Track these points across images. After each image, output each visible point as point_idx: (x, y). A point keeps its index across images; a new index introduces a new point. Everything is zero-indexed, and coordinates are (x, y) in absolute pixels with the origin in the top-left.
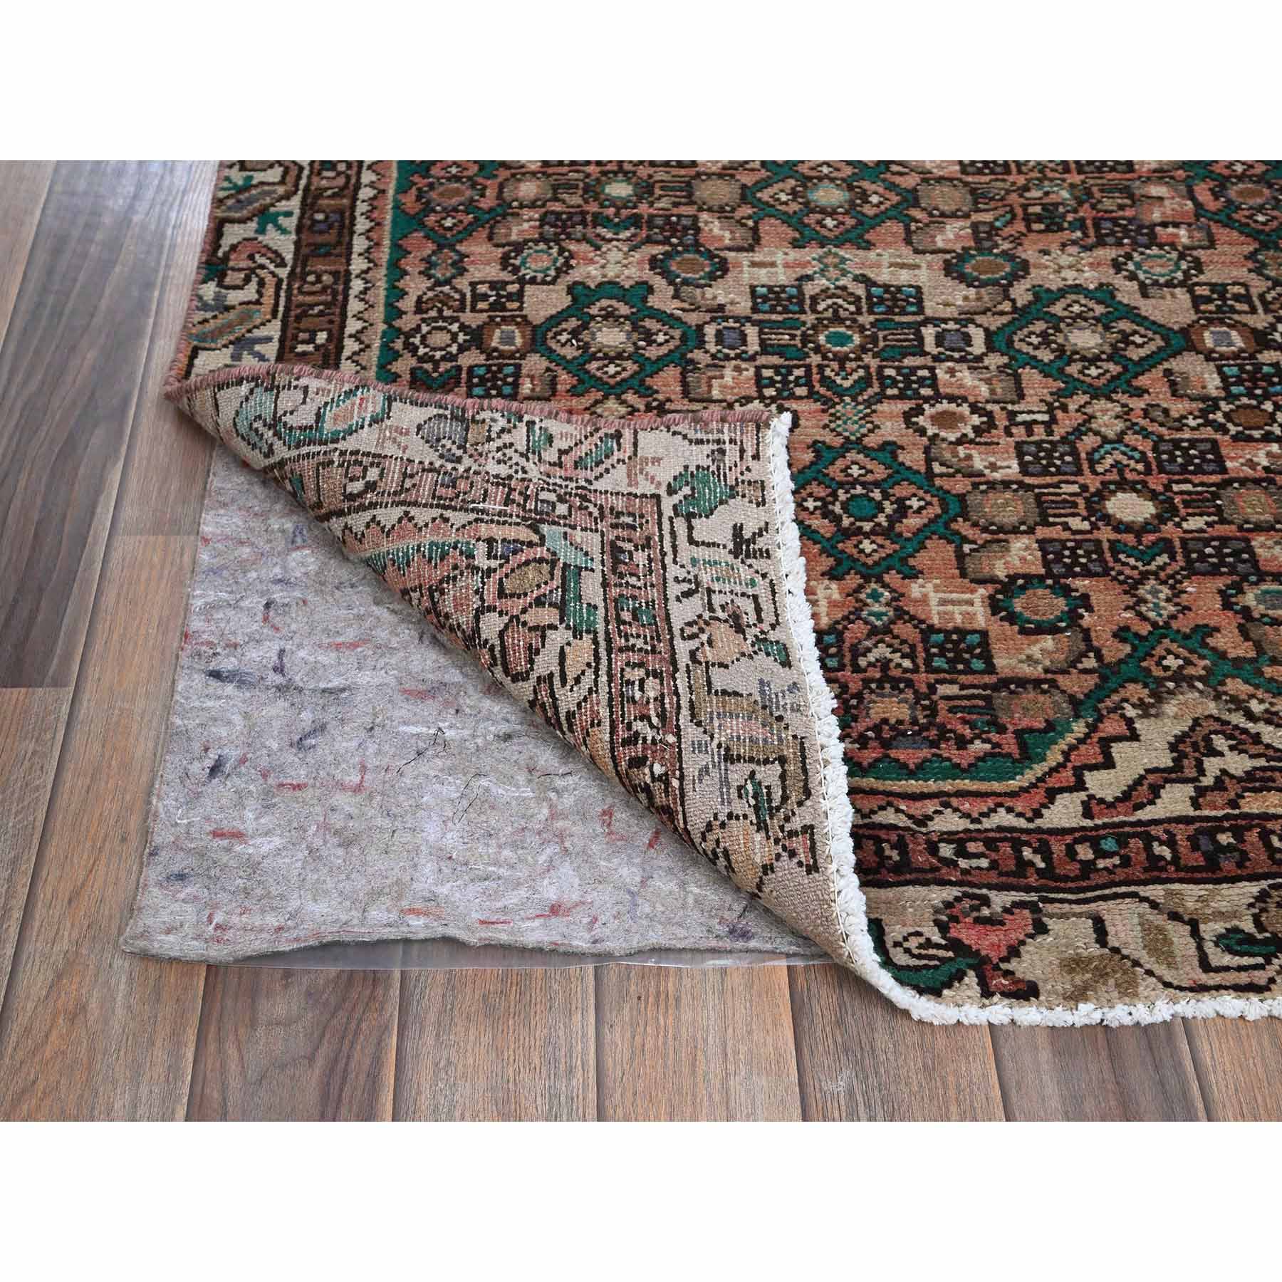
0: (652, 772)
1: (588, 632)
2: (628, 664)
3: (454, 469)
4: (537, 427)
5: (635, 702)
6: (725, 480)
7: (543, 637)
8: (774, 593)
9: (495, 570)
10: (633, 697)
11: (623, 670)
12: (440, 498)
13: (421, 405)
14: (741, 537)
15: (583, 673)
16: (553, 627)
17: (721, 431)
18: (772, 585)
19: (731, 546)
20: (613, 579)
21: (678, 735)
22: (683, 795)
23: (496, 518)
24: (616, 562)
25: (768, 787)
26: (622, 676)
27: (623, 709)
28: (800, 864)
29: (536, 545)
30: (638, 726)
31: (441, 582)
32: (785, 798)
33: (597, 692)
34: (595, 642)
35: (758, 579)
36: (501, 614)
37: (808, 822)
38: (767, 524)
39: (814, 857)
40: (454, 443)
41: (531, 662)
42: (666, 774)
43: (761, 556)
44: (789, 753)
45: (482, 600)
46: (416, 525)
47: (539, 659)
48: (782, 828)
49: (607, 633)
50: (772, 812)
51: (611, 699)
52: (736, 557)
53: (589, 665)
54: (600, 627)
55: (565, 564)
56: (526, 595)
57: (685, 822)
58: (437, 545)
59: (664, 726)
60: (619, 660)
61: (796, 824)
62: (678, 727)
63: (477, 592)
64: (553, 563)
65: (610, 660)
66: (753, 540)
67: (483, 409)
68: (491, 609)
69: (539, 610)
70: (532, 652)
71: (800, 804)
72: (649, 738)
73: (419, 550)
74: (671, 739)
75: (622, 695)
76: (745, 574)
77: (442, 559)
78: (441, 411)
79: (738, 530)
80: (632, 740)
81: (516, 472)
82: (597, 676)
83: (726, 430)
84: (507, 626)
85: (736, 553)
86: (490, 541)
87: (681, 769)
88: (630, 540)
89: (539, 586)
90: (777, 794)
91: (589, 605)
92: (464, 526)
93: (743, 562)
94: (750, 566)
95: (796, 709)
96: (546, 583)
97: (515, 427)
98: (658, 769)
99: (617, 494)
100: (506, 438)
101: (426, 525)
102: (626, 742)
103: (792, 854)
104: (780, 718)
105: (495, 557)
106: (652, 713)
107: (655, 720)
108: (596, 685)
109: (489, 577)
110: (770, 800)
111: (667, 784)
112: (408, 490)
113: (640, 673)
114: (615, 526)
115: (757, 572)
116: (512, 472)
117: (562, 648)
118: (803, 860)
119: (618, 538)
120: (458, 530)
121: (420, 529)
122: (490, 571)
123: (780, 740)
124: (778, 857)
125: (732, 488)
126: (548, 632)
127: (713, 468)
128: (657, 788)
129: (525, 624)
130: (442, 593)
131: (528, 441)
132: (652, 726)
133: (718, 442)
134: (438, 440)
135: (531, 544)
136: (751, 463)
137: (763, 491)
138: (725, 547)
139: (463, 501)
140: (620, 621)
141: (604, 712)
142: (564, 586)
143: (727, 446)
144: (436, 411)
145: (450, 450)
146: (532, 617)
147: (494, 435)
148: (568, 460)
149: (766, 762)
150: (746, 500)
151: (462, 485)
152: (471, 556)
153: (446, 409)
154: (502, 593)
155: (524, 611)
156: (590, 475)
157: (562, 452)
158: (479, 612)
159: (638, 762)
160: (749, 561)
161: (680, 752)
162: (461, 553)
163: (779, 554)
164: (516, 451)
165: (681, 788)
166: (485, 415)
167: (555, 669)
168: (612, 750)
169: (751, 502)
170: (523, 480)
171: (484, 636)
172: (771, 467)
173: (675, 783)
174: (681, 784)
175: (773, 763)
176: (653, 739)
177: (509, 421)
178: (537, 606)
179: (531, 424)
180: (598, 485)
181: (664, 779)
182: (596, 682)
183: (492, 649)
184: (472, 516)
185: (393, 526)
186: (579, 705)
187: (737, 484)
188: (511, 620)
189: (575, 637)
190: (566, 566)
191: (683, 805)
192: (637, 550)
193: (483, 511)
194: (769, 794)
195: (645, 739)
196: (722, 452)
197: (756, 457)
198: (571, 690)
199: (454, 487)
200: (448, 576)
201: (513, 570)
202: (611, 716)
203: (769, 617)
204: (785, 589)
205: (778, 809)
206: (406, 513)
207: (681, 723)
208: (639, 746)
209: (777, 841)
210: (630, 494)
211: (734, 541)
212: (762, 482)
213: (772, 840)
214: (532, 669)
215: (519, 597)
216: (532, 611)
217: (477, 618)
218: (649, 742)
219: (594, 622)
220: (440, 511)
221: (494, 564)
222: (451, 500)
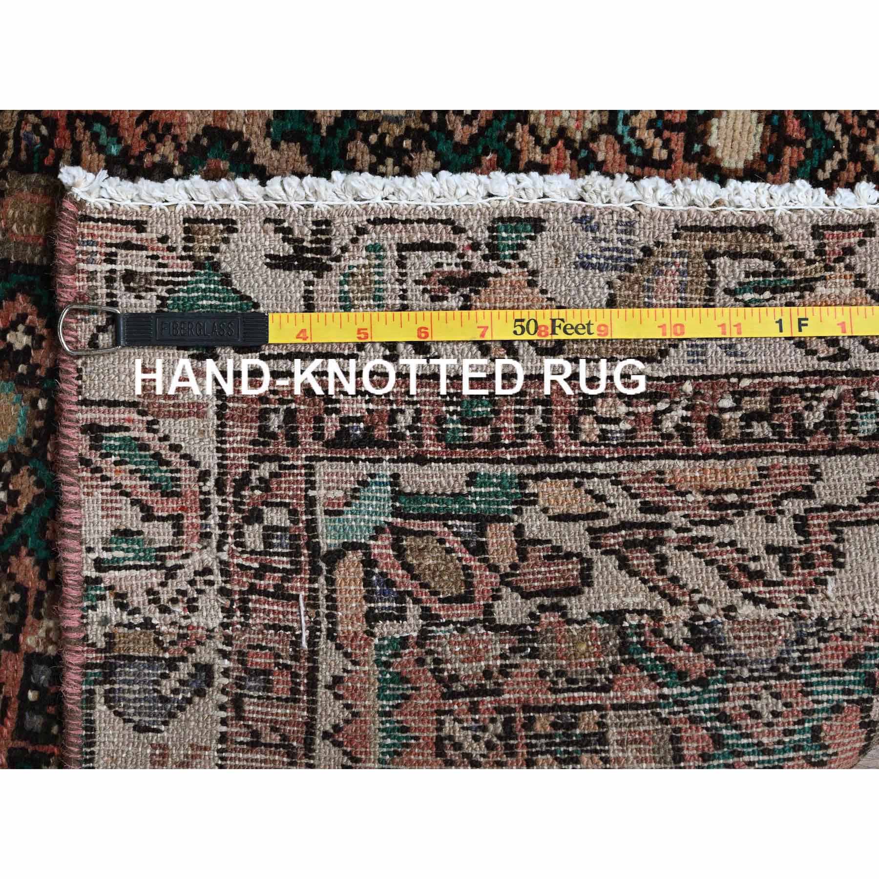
0: (731, 409)
1: (523, 486)
2: (575, 437)
3: (226, 673)
4: (105, 555)
5: (633, 430)
6: (183, 275)
7: (536, 542)
8: (392, 221)
9: (426, 610)
10: (627, 432)
11: (583, 443)
12: (294, 691)
13: (93, 729)
14: (288, 258)
15: (589, 492)
16: (519, 530)
17: (92, 276)
18: (376, 222)
19: (307, 275)
20: (407, 447)
21: (683, 379)
22: (762, 375)
23: (323, 611)
24: (368, 440)
25: (747, 275)
26: (594, 444)
27: (642, 444)
28: (861, 243)
29: (367, 555)
30: (668, 425)
31: (440, 680)
32: (766, 255)
33: (616, 475)
34: (539, 477)
35: (366, 240)
36: (496, 598)
37: (806, 233)
38: (267, 220)
39: (855, 228)
40: (164, 676)
41: (569, 556)
42: (733, 393)
43: (327, 232)
44: (699, 245)
45: (472, 623)
46: (347, 721)
47: (569, 546)
48: (810, 262)
49: (519, 461)
50: (782, 270)
51: (630, 459)
52: (329, 268)
53: (578, 485)
54: (510, 470)
55: (394, 515)
56: (466, 568)
57: (792, 374)
58: (381, 689)
59: (667, 396)
60: (566, 447)
61: (808, 245)
62: (667, 379)
63: (462, 631)
64: (399, 533)
65: (567, 459)
66: (297, 243)
67: (86, 638)
68: (488, 610)
69: (491, 549)
70: (557, 554)
71: (778, 238)
72: (685, 413)
73: (389, 714)
74: (688, 387)
75: (623, 445)
76: (357, 259)
77: (408, 681)
78: (99, 699)
79: (276, 262)
80: (685, 433)
81: (211, 583)
82: (593, 475)
83: (91, 268)
84: (516, 589)
85: (321, 269)
86: (371, 617)
87: (727, 376)
88: (319, 420)
89: (449, 551)
90: (757, 264)
91: (468, 484)
92: (347, 655)
93: (337, 259)
94: (344, 249)
95: (629, 227)
96: (442, 541)
97: (111, 588)
98: (727, 402)
99: (220, 434)
100: (138, 599)
101: (348, 707)
102: (688, 441)
103: (849, 251)
104: (647, 251)
105: (403, 610)
106: (651, 409)
107: (662, 406)
108: (607, 476)
109: (438, 617)
110: (765, 274)
111: (745, 392)
112: (284, 737)
113: (587, 422)
114: (293, 441)
115: (354, 241)
116: (212, 591)
117: (550, 518)
118: (857, 239)
119: (318, 436)
120: (355, 663)
121: (355, 715)
122: (427, 615)
123: (681, 254)
124: (848, 267)
125: (198, 265)
126: (528, 535)
127: (162, 291)
128: (748, 404)
129: (514, 566)
130: (454, 678)
131: (137, 567)
132: (669, 410)
133: (110, 280)
134: (164, 700)
135: (369, 562)
136: (151, 235)
137: (204, 221)
138: (309, 283)
139: (295, 658)
140: (494, 442)
141: (649, 465)
142: (444, 517)
143: (120, 267)
144: (101, 707)
145: (182, 682)
146: (504, 558)
147: (138, 619)
148: (165, 507)
149: (712, 274)
150: (223, 247)
151: (260, 660)
152: (404, 642)
153: (92, 692)
154: (466, 598)
155: (494, 568)
156: (187, 475)
157: (148, 515)
158: (491, 625)
159: (714, 428)
160: (336, 250)
161: (703, 377)
162: (396, 655)
163: (321, 206)
164: (163, 584)
165: (753, 376)
166: (96, 634)
167: (581, 526)
168: (696, 458)
169: (226, 241)
170: (224, 573)
171: (526, 620)
172: (157, 205)
173: (746, 383)
174: (748, 376)
175: (713, 266)
176: (686, 408)
177: (103, 598)
178: (485, 552)
179: (99, 564)
180: (210, 461)
181: (739, 395)
182: (602, 476)
183: (542, 608)
184: (324, 645)
185: (345, 753)
186: (634, 496)
187: (190, 258)
188: (508, 584)
189: (534, 503)
190: (396, 513)
191: (772, 375)
192: (337, 411)
193: (314, 630)
194: (755, 274)
195: (684, 419)
196: (129, 276)
197: (140, 226)
198: (612, 506)
199: (267, 672)
200: (433, 671)
201: (424, 586)
202: (651, 458)
203: (443, 234)
204: (384, 204)
205: (780, 264)
206: (326, 735)
207: (662, 375)
208: (694, 425)
209: (828, 268)
210: (220, 415)
211: (297, 268)
212: (186, 220)
213: (827, 274)
214: (579, 555)
215: (471, 576)
216: (493, 557)
217: (498, 628)
218: (689, 414)
219: (502, 477)
220: (321, 691)
221: (413, 610)
222: (295, 675)
